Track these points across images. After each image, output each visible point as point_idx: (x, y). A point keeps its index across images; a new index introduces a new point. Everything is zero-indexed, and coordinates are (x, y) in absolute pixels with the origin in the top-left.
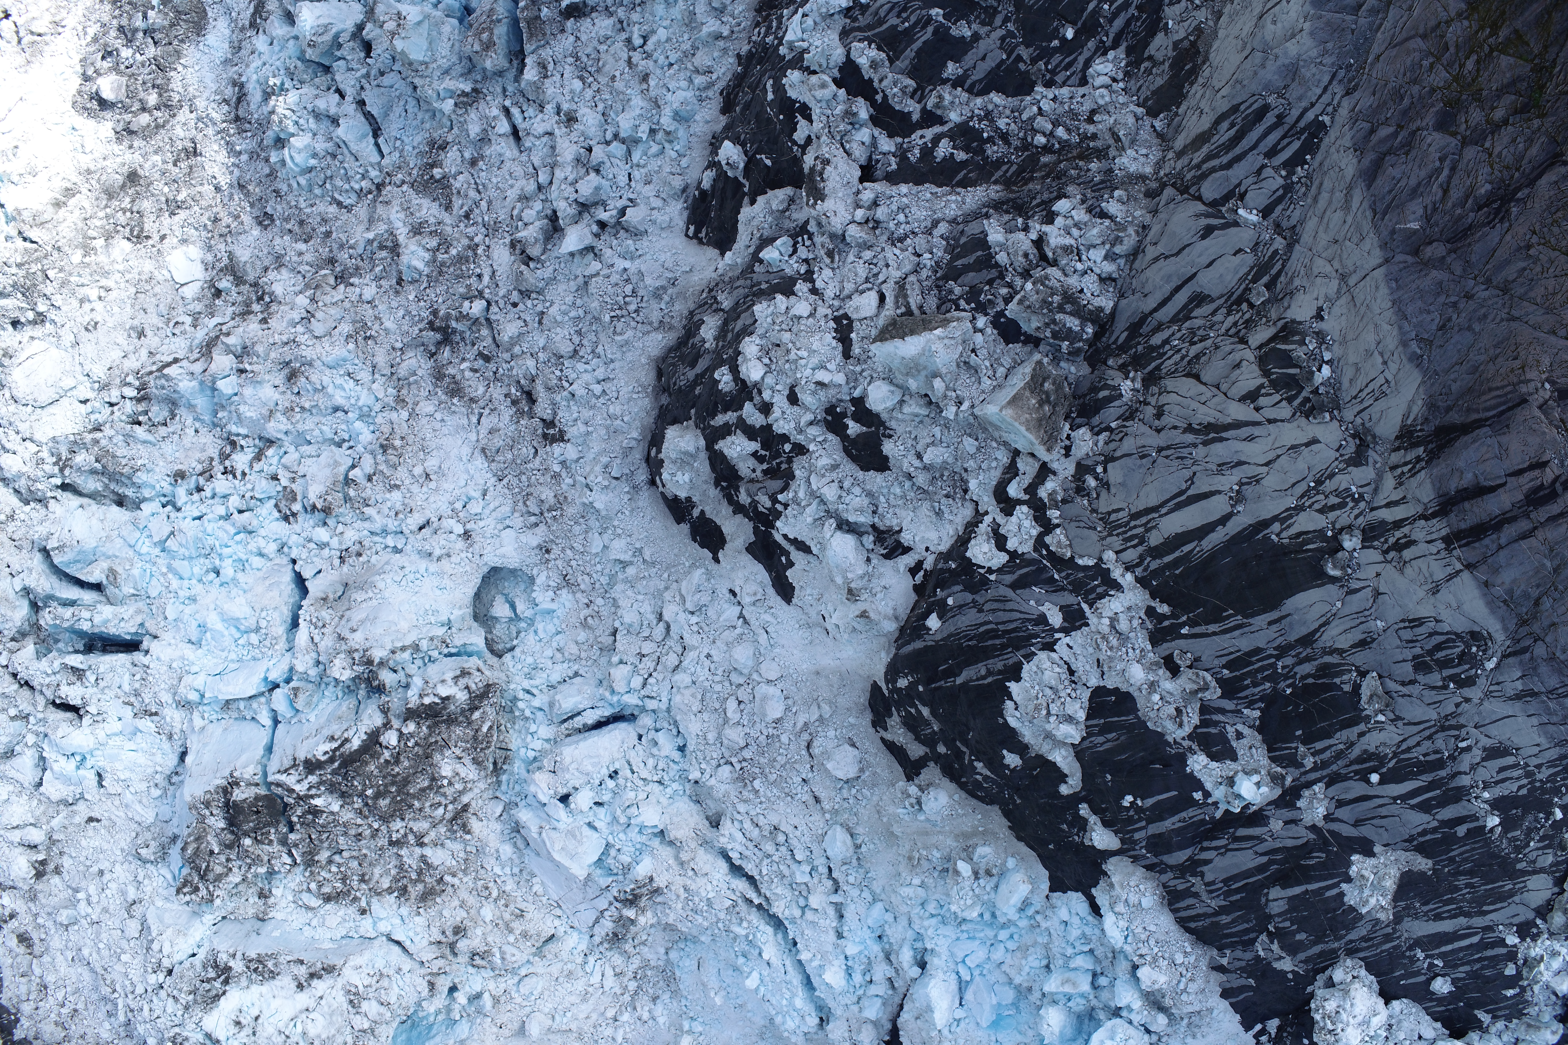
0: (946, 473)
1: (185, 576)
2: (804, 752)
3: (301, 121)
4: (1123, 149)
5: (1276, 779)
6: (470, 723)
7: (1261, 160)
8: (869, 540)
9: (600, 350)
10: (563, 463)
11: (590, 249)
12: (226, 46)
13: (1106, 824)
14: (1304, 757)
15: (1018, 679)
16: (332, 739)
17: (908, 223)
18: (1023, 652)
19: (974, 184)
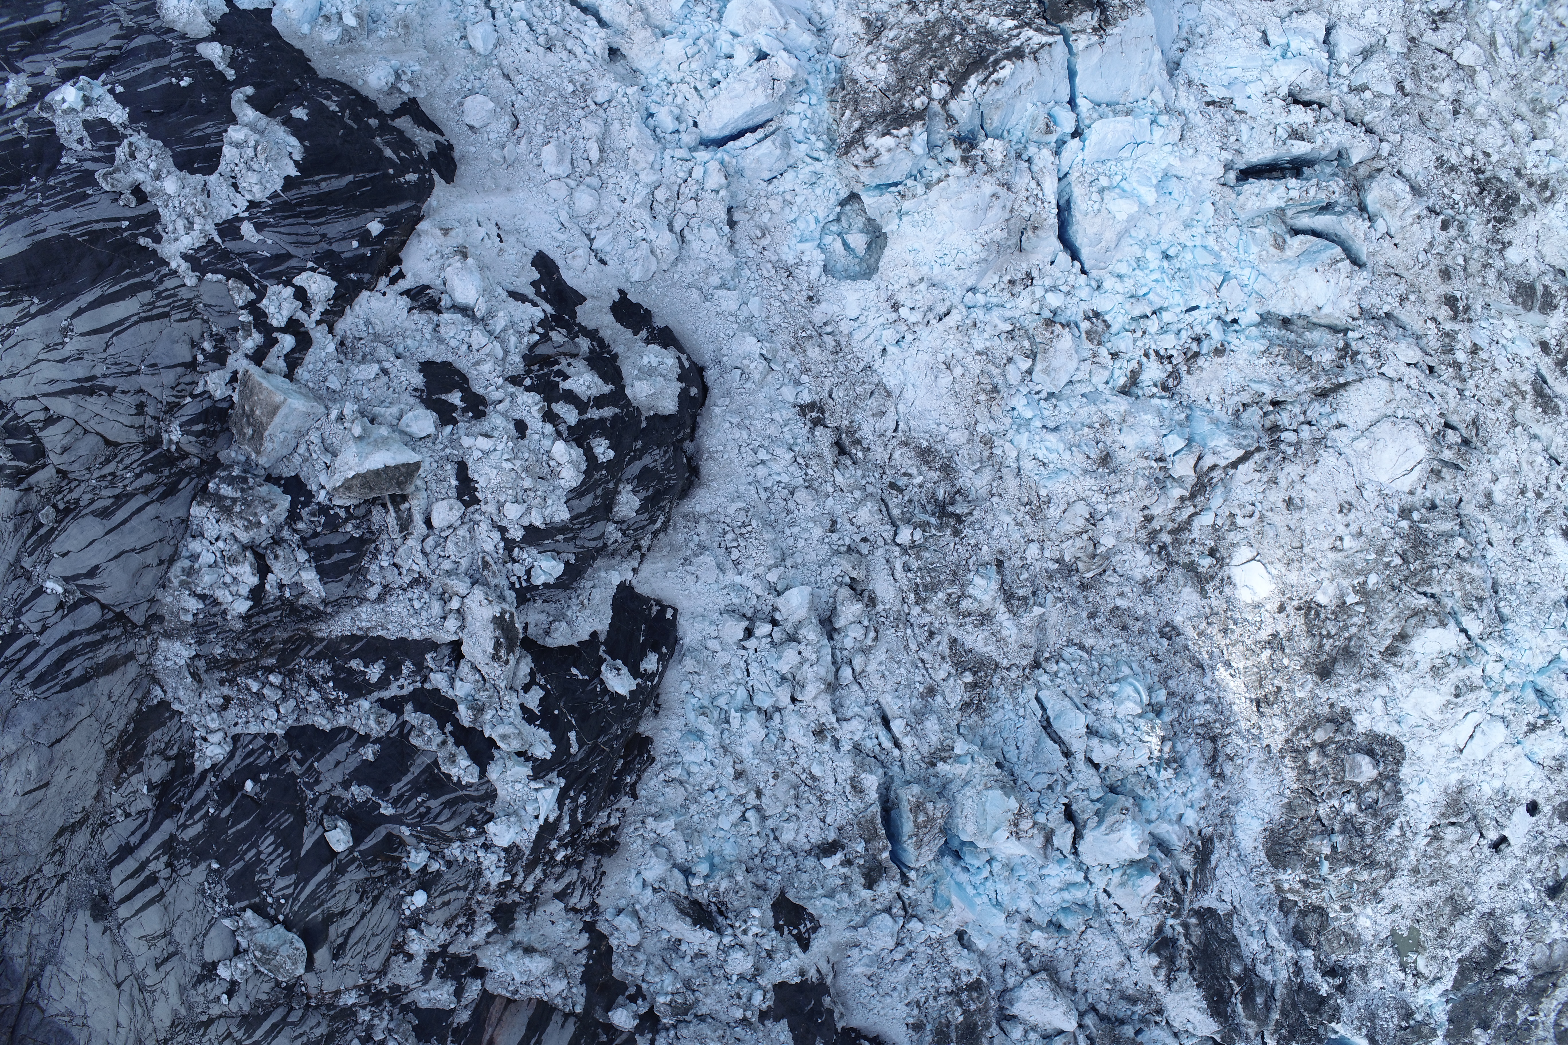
0: (359, 357)
1: (1199, 249)
2: (521, 118)
3: (1131, 730)
4: (188, 666)
5: (50, 108)
6: (863, 116)
7: (42, 639)
8: (445, 301)
9: (764, 495)
10: (798, 383)
11: (779, 594)
12: (1238, 819)
13: (210, 64)
14: (22, 126)
15: (288, 179)
16: (997, 83)
17: (410, 600)
18: (279, 200)
19: (344, 638)
